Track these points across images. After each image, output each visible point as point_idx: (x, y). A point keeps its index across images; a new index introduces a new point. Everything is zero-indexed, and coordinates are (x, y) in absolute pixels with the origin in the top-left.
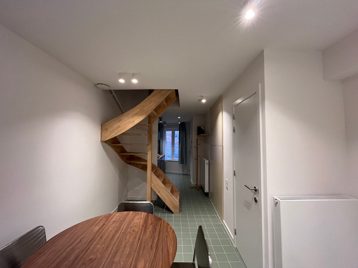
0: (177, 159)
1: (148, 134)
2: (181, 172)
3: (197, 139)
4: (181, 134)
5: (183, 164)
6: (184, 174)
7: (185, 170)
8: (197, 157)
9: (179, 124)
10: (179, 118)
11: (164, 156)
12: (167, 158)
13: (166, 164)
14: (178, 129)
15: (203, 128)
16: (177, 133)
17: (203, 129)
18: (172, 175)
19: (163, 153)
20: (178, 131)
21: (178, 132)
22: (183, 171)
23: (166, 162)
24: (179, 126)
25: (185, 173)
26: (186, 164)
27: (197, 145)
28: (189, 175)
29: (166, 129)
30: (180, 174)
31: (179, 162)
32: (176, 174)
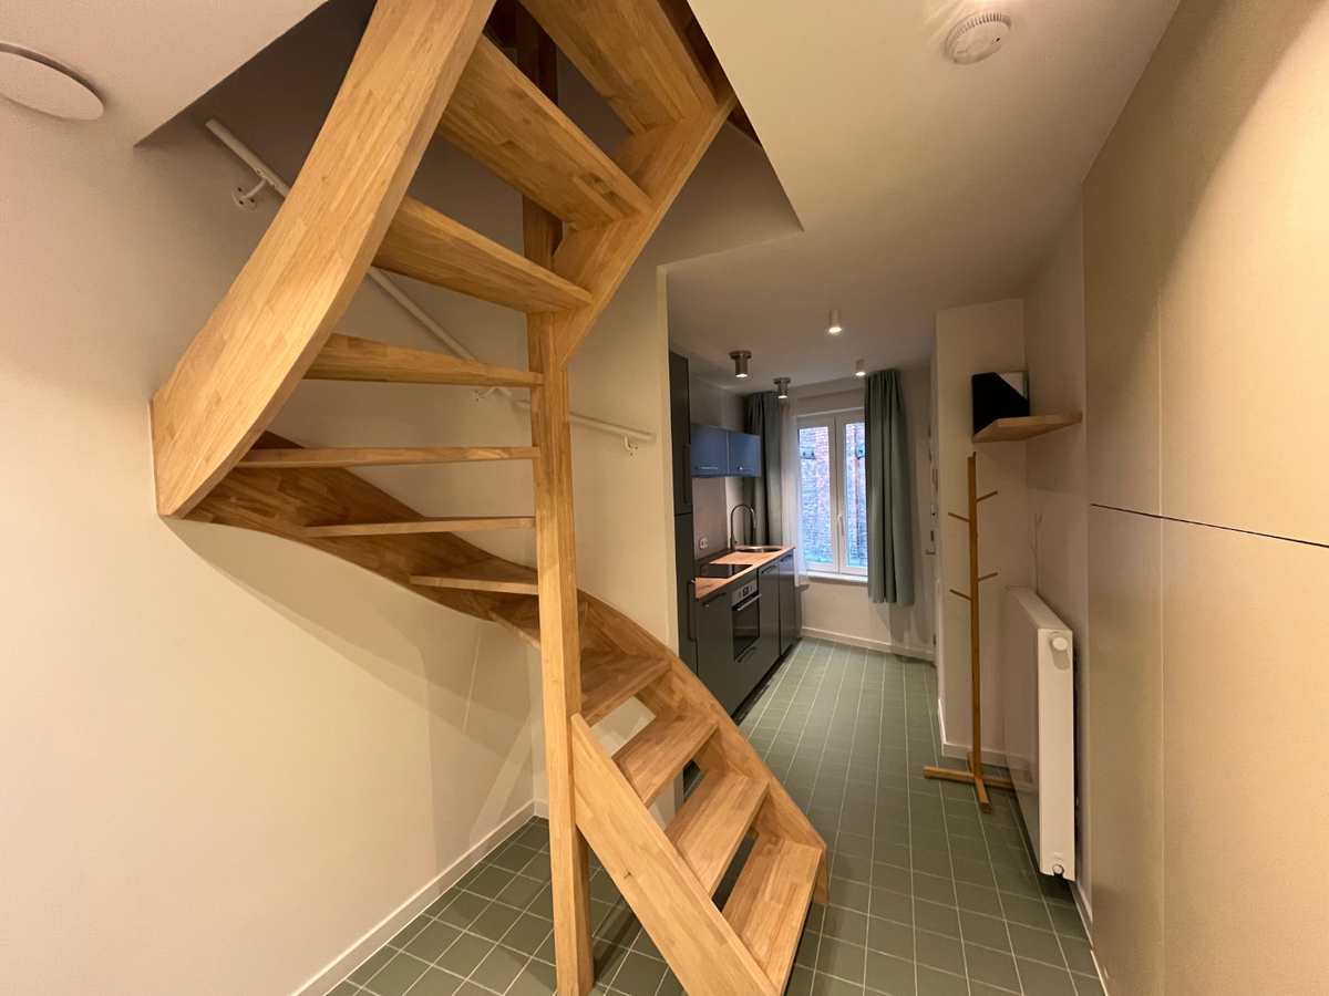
0: (859, 571)
1: (534, 445)
2: (886, 643)
3: (972, 461)
4: (876, 433)
5: (895, 600)
6: (899, 657)
7: (906, 635)
8: (975, 580)
9: (863, 386)
10: (835, 330)
11: (789, 555)
12: (807, 566)
13: (805, 595)
14: (859, 412)
15: (1014, 381)
16: (855, 433)
17: (1019, 389)
18: (832, 652)
19: (786, 539)
20: (860, 422)
21: (861, 427)
22: (897, 635)
23: (807, 587)
24: (861, 398)
25: (907, 648)
26: (911, 601)
27: (973, 501)
28: (932, 665)
29: (798, 420)
30: (878, 654)
31: (873, 590)
32: (859, 650)
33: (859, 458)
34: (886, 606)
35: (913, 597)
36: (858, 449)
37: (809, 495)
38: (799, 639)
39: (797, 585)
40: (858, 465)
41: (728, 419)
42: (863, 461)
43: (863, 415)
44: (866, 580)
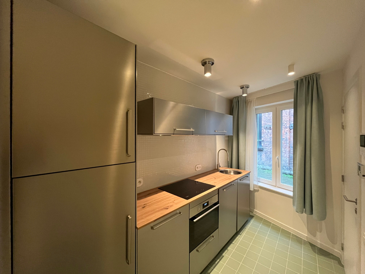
2: (304, 234)
5: (312, 212)
7: (318, 234)
9: (293, 86)
11: (247, 176)
13: (256, 194)
14: (290, 103)
16: (288, 115)
20: (291, 108)
21: (292, 111)
22: (312, 231)
23: (257, 191)
24: (292, 94)
25: (320, 240)
26: (323, 216)
29: (256, 109)
30: (298, 240)
31: (296, 203)
32: (286, 233)
33: (291, 129)
34: (305, 215)
35: (326, 215)
36: (290, 126)
37: (268, 143)
38: (252, 217)
39: (252, 189)
40: (290, 132)
41: (219, 108)
42: (292, 131)
43: (293, 105)
44: (291, 194)
